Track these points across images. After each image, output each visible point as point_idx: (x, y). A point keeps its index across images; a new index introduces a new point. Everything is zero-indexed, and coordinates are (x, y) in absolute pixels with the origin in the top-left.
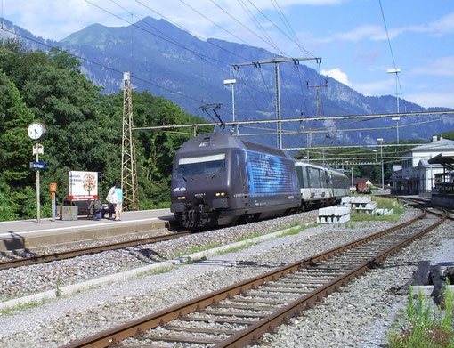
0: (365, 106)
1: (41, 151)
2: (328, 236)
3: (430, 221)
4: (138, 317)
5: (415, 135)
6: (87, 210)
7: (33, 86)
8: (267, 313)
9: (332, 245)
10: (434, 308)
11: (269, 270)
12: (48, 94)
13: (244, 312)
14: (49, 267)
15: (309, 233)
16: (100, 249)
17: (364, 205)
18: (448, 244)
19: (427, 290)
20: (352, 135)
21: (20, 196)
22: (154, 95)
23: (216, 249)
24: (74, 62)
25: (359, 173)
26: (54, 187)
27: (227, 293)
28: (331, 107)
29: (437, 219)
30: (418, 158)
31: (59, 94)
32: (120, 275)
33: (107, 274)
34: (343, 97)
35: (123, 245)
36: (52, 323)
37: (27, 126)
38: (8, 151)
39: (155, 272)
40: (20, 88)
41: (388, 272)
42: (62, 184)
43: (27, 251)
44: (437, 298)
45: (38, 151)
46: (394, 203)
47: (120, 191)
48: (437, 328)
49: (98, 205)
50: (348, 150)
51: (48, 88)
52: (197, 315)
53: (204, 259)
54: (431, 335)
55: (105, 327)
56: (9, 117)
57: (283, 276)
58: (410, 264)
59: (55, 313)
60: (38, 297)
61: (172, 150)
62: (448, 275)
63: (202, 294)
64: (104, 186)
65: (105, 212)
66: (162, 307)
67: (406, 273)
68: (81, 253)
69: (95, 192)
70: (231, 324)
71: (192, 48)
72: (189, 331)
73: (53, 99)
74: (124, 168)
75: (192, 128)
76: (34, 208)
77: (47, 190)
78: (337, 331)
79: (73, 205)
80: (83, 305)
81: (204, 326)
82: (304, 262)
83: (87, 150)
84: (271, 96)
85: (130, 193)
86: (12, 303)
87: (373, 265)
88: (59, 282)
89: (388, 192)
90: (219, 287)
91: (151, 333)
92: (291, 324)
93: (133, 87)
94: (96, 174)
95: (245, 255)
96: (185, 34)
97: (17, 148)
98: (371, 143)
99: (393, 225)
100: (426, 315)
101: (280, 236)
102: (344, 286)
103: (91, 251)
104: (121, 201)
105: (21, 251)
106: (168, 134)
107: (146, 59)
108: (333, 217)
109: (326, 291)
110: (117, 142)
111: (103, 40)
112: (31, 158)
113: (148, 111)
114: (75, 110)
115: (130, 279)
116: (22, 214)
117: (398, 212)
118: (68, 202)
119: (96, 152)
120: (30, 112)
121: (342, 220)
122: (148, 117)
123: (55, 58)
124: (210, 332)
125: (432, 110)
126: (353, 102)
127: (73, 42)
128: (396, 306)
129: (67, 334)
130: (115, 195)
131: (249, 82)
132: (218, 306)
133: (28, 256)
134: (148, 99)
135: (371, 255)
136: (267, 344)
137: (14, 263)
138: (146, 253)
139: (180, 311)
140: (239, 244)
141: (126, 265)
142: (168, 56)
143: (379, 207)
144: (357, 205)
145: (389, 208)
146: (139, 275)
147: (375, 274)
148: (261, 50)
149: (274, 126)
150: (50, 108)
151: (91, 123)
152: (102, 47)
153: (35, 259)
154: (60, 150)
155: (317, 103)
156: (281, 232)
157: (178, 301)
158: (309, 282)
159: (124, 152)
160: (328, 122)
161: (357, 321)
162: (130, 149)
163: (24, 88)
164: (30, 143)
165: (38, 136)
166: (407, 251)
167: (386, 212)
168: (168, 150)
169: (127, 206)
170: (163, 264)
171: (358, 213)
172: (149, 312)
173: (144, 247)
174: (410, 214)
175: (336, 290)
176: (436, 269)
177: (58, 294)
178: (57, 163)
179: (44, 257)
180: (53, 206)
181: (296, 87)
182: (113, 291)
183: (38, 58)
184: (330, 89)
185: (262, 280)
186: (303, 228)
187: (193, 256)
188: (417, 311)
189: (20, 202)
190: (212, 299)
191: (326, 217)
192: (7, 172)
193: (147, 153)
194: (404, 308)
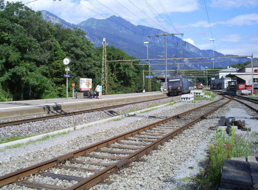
0: (201, 54)
1: (69, 70)
2: (185, 106)
3: (226, 100)
4: (107, 138)
5: (220, 66)
6: (87, 94)
7: (66, 43)
8: (160, 137)
9: (187, 110)
10: (227, 135)
11: (161, 120)
12: (72, 46)
13: (151, 137)
14: (71, 118)
15: (177, 105)
16: (92, 111)
17: (199, 94)
18: (233, 110)
19: (224, 128)
20: (195, 65)
21: (60, 88)
22: (116, 48)
23: (140, 111)
24: (83, 33)
25: (198, 81)
26: (74, 85)
27: (144, 129)
28: (187, 54)
29: (229, 100)
30: (221, 75)
31: (76, 46)
32: (100, 121)
33: (95, 121)
34: (192, 50)
35: (102, 109)
36: (72, 141)
37: (63, 59)
38: (55, 70)
39: (115, 120)
40: (60, 44)
41: (209, 121)
42: (77, 83)
43: (62, 111)
44: (228, 131)
45: (67, 69)
46: (212, 93)
47: (101, 87)
48: (227, 144)
49: (92, 92)
50: (193, 71)
51: (72, 44)
52: (131, 138)
53: (135, 115)
54: (225, 146)
55: (94, 142)
56: (56, 55)
57: (166, 122)
58: (218, 117)
59: (74, 136)
60: (66, 130)
61: (123, 70)
62: (232, 122)
63: (134, 129)
64: (95, 84)
65: (94, 95)
66: (117, 134)
67: (216, 121)
68: (84, 112)
69: (91, 87)
70: (145, 141)
71: (131, 28)
72: (128, 144)
73: (73, 49)
74: (103, 77)
75: (131, 61)
76: (65, 93)
77: (71, 86)
78: (188, 145)
79: (82, 92)
80: (85, 133)
81: (134, 142)
82: (175, 116)
83: (88, 70)
84: (162, 49)
85: (105, 88)
86: (55, 132)
87: (203, 118)
88: (75, 124)
89: (209, 88)
90: (141, 126)
91: (112, 145)
92: (169, 141)
93: (107, 44)
94: (91, 79)
95: (151, 114)
96: (128, 23)
97: (59, 68)
98: (203, 69)
99: (211, 102)
100: (223, 138)
101: (165, 106)
102: (191, 126)
103: (88, 111)
104: (101, 91)
105: (59, 111)
106: (121, 64)
107: (112, 33)
108: (187, 98)
109: (184, 128)
110: (100, 67)
111: (95, 24)
112: (65, 73)
113: (113, 54)
114: (83, 53)
115: (105, 123)
116: (60, 96)
117: (213, 97)
118: (80, 91)
119: (91, 71)
120: (65, 54)
121: (191, 100)
122: (113, 56)
123: (75, 32)
124: (137, 145)
125: (227, 56)
126: (196, 52)
127: (83, 25)
128: (212, 135)
129: (78, 145)
130: (99, 89)
131: (154, 43)
132: (140, 134)
133: (63, 113)
134: (113, 49)
135: (202, 114)
136: (160, 150)
137: (57, 116)
138: (111, 112)
139: (124, 136)
140: (149, 109)
141: (102, 117)
142: (121, 32)
143: (205, 94)
144: (197, 94)
145: (210, 95)
146: (108, 121)
147: (203, 121)
148: (159, 30)
149: (164, 61)
150: (73, 52)
151: (90, 58)
152: (95, 28)
153: (66, 114)
154: (77, 69)
155: (181, 52)
156: (166, 104)
157: (124, 132)
158: (177, 125)
159: (103, 71)
160: (186, 60)
161: (196, 140)
162: (105, 69)
163: (62, 44)
164: (64, 66)
165: (67, 64)
166: (217, 112)
167: (209, 97)
168: (121, 70)
169: (104, 93)
170: (118, 117)
171: (197, 97)
172: (112, 137)
173: (110, 110)
174: (218, 97)
175: (188, 128)
176: (228, 120)
177: (75, 129)
178: (76, 75)
179: (69, 113)
180: (73, 93)
181: (173, 46)
182: (97, 127)
183: (68, 31)
184: (187, 46)
185: (158, 124)
186: (175, 103)
187: (130, 114)
188: (220, 136)
189: (60, 91)
190: (138, 131)
191: (184, 98)
192: (54, 78)
193: (112, 71)
194: (215, 135)
